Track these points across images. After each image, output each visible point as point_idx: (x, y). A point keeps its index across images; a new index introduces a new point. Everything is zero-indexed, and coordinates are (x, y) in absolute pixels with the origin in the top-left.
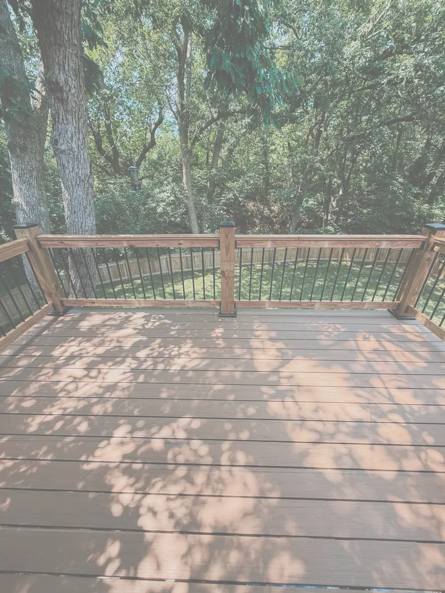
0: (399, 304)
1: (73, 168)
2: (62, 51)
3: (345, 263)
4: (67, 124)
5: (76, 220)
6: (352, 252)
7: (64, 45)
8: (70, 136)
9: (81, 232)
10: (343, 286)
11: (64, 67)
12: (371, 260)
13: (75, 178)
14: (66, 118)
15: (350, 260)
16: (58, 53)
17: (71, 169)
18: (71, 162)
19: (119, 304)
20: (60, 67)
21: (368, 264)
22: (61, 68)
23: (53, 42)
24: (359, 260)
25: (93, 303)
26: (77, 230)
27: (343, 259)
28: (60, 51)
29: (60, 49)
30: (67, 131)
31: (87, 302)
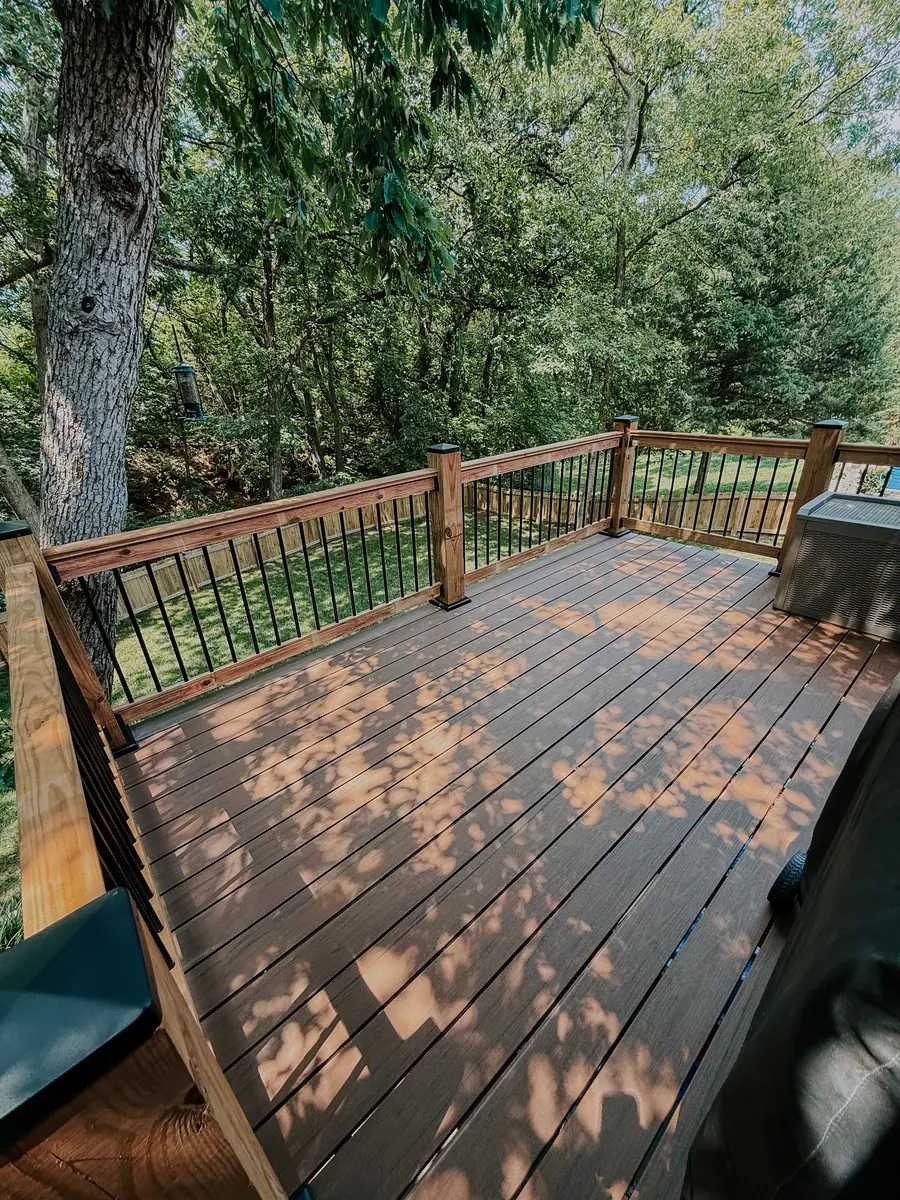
0: (612, 520)
1: (119, 369)
2: (147, 108)
3: (388, 528)
4: (127, 263)
5: (98, 499)
6: (390, 506)
7: (154, 98)
8: (127, 291)
9: (104, 530)
10: (413, 563)
11: (145, 141)
12: (421, 514)
13: (117, 392)
14: (127, 250)
15: (394, 521)
16: (140, 110)
17: (114, 370)
18: (118, 352)
19: (268, 660)
20: (136, 138)
21: (420, 521)
22: (140, 142)
23: (132, 87)
24: (406, 519)
25: (206, 683)
26: (97, 525)
27: (382, 524)
28: (143, 108)
29: (144, 103)
30: (119, 280)
31: (190, 689)
